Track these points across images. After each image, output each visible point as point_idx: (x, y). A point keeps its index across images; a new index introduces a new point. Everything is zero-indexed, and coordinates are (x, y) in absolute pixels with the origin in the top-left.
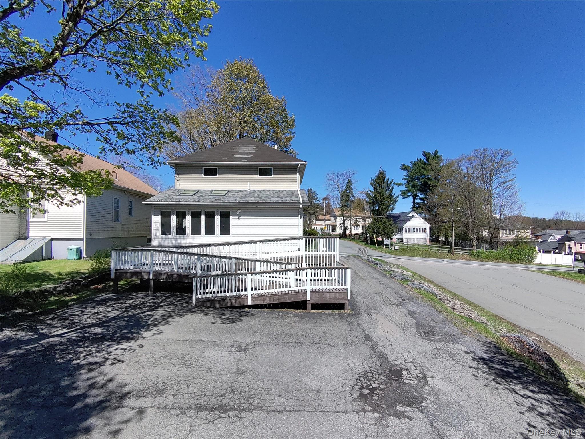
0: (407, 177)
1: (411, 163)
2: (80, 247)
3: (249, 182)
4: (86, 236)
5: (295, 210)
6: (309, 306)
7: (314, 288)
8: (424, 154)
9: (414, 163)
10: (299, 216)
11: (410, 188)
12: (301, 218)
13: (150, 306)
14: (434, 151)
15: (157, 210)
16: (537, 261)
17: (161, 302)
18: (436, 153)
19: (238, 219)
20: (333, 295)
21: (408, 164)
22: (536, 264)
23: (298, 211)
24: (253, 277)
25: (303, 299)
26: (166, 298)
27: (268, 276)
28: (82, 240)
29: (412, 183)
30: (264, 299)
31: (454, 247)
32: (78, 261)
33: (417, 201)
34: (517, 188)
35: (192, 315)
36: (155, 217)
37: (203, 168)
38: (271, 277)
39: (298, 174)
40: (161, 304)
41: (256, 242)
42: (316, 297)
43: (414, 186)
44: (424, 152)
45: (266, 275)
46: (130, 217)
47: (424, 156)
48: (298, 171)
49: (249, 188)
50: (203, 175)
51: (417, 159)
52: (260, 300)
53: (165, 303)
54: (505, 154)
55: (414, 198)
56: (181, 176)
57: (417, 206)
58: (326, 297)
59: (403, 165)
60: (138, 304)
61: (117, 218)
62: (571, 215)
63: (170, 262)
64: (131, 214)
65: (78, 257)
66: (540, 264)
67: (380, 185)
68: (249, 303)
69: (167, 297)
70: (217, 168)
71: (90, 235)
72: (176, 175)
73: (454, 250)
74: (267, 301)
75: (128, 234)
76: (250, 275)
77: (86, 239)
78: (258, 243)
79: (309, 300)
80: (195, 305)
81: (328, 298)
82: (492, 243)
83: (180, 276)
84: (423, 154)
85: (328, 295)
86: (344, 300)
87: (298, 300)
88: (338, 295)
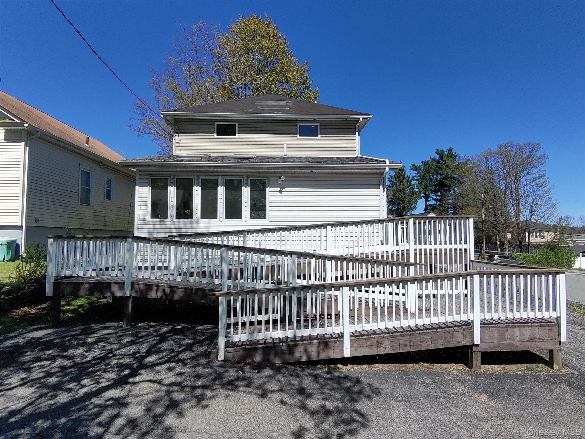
0: (418, 178)
1: (422, 162)
2: (16, 241)
3: (285, 145)
4: (26, 222)
5: (373, 177)
6: (477, 359)
7: (488, 317)
8: (438, 152)
9: (425, 162)
10: (381, 187)
11: (422, 189)
12: (384, 191)
13: (121, 367)
14: (447, 149)
15: (145, 177)
16: (576, 265)
17: (148, 353)
18: (450, 150)
19: (280, 192)
20: (527, 332)
21: (419, 164)
22: (576, 269)
23: (378, 179)
24: (356, 294)
25: (463, 343)
26: (160, 341)
27: (387, 293)
28: (20, 228)
29: (423, 184)
30: (379, 345)
31: (485, 251)
32: (11, 263)
33: (429, 203)
34: (549, 186)
35: (227, 397)
36: (141, 188)
37: (216, 123)
38: (394, 294)
39: (357, 133)
40: (149, 360)
41: (324, 226)
42: (492, 338)
43: (425, 186)
44: (437, 150)
45: (383, 289)
46: (108, 201)
47: (437, 154)
48: (357, 129)
49: (285, 153)
50: (215, 134)
51: (431, 158)
52: (371, 346)
53: (158, 356)
54: (535, 147)
55: (427, 200)
56: (181, 136)
57: (429, 208)
58: (513, 338)
59: (413, 165)
60: (94, 359)
61: (86, 200)
62: (576, 219)
63: (166, 265)
64: (109, 197)
65: (9, 257)
66: (580, 269)
67: (401, 182)
68: (347, 354)
69: (163, 338)
70: (236, 124)
71: (37, 221)
72: (175, 134)
73: (485, 254)
74: (386, 349)
75: (105, 225)
76: (346, 289)
77: (27, 227)
78: (329, 227)
79: (477, 345)
80: (226, 360)
81: (518, 339)
82: (522, 247)
83: (189, 291)
84: (436, 153)
85: (517, 331)
86: (551, 343)
87: (452, 345)
88: (537, 332)
